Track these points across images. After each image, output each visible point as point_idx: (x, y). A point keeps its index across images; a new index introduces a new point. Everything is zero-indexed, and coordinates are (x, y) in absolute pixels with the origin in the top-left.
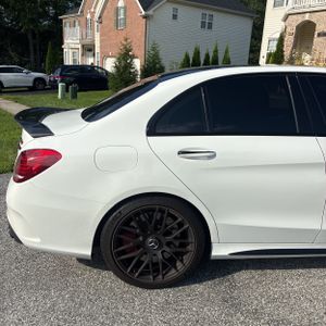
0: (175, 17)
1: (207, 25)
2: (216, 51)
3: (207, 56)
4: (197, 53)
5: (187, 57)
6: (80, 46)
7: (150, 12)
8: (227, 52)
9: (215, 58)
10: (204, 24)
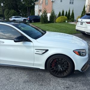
2: (69, 11)
3: (67, 12)
4: (63, 12)
5: (60, 13)
8: (73, 11)
9: (69, 13)
10: (70, 3)
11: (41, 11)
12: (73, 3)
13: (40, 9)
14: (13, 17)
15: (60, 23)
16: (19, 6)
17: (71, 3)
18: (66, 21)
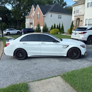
0: (51, 16)
1: (60, 18)
2: (60, 24)
3: (57, 26)
5: (52, 26)
6: (29, 23)
7: (45, 15)
9: (60, 26)
10: (59, 18)
11: (32, 24)
12: (61, 18)
13: (31, 22)
14: (7, 29)
15: (54, 34)
16: (9, 19)
18: (59, 33)
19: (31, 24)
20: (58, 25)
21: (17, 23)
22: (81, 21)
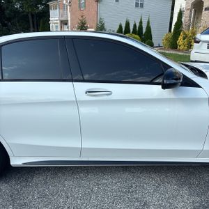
4: (127, 24)
11: (66, 24)
16: (7, 12)
17: (139, 5)
19: (64, 23)
20: (138, 25)
21: (29, 22)
22: (206, 9)
